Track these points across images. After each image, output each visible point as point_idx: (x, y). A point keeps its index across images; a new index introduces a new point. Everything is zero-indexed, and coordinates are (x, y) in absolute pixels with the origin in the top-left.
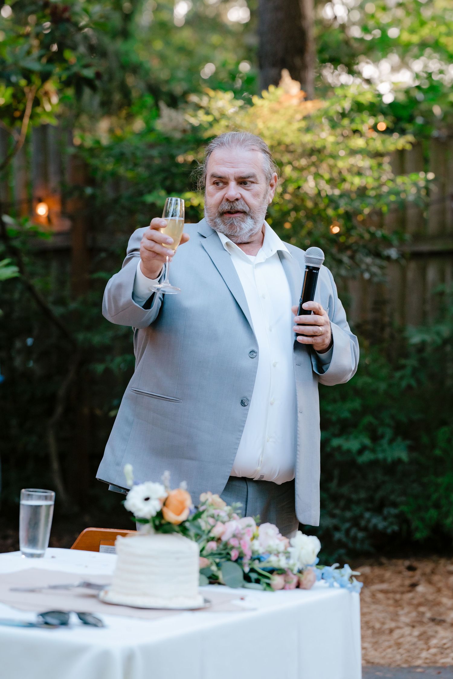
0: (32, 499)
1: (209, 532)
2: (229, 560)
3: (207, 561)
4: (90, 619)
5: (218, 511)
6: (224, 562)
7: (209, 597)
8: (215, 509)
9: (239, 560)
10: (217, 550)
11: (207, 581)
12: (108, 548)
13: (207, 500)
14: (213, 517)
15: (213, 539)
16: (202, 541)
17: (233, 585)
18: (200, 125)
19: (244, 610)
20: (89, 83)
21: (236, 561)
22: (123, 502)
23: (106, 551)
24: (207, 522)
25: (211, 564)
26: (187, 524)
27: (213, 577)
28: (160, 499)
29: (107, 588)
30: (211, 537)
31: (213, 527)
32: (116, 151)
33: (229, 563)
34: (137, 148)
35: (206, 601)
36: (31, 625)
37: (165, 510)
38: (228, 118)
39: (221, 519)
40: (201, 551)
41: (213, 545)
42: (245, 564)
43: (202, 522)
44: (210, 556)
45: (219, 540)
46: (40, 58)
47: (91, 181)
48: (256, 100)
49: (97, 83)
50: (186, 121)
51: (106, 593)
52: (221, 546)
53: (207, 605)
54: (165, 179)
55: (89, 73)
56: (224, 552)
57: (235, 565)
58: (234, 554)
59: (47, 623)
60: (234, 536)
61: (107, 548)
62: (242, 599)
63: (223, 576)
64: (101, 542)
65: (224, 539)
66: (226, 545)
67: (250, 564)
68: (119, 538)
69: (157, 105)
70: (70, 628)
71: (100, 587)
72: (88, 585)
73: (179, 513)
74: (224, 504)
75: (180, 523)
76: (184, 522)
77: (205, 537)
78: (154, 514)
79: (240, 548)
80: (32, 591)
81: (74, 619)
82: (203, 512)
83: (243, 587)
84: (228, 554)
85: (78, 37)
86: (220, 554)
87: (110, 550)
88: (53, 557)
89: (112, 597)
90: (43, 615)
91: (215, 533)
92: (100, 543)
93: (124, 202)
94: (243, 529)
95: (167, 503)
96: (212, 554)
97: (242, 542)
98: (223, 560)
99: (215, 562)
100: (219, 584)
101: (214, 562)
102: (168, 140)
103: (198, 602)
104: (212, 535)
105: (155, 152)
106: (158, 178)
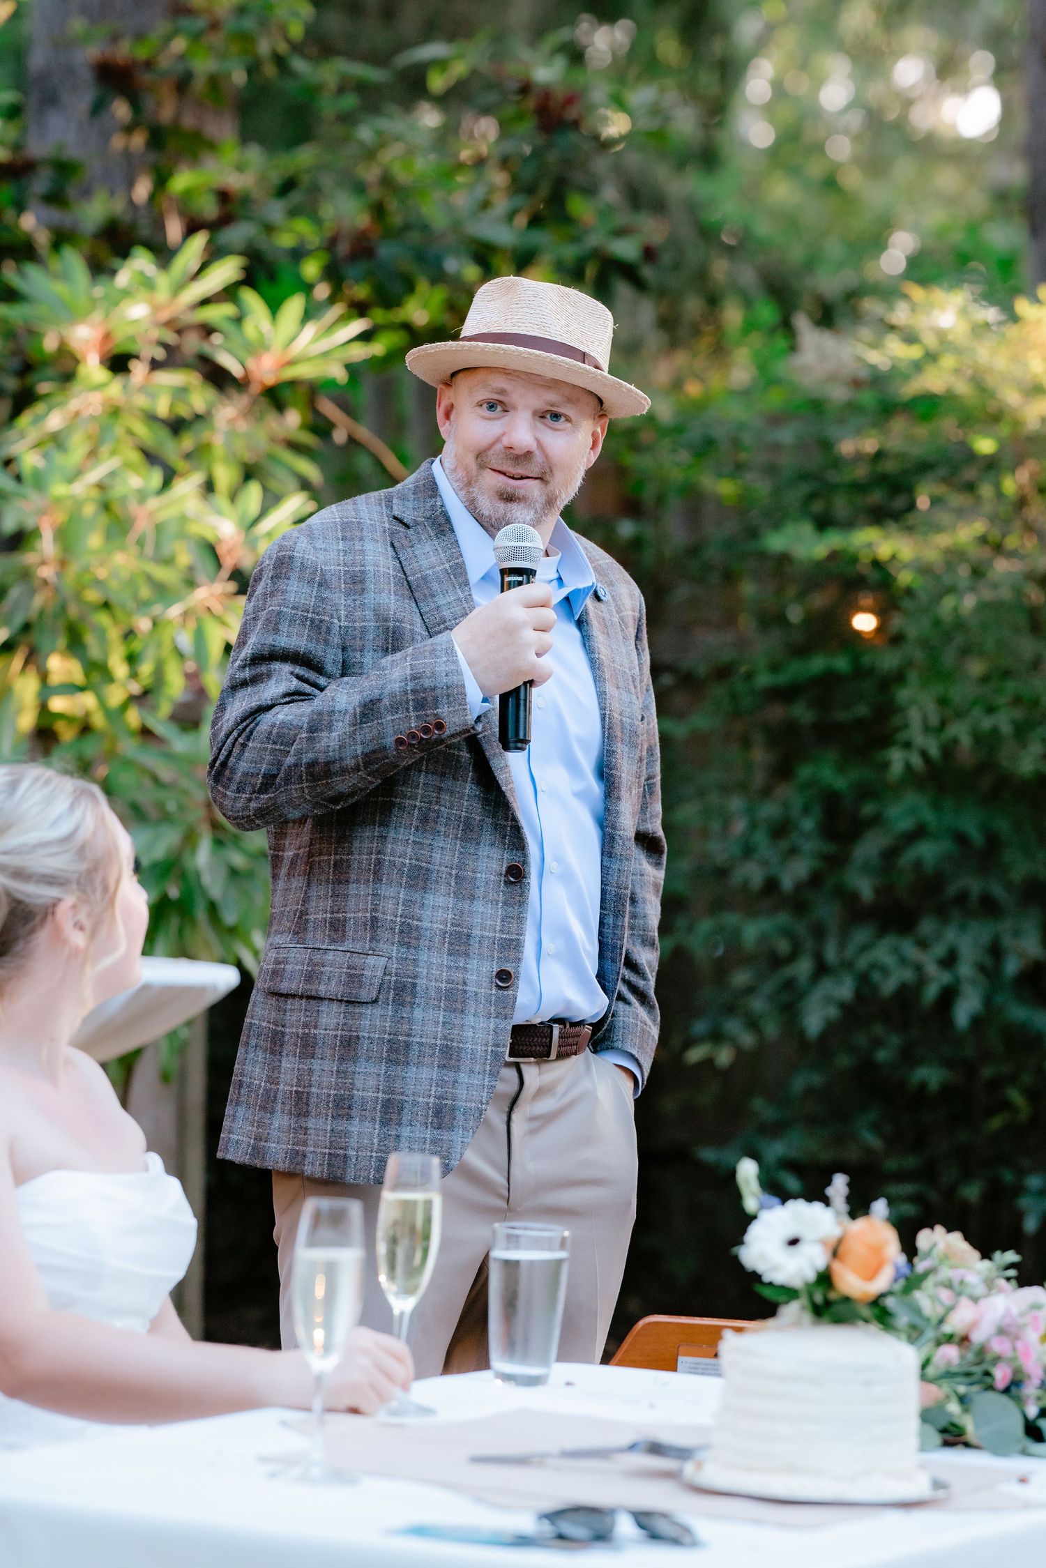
0: (517, 1247)
1: (941, 1321)
2: (990, 1388)
3: (936, 1392)
4: (662, 1526)
5: (961, 1271)
6: (978, 1392)
7: (944, 1476)
8: (953, 1267)
9: (1012, 1388)
10: (960, 1365)
11: (937, 1439)
12: (698, 1364)
13: (935, 1245)
14: (949, 1285)
15: (950, 1339)
16: (926, 1343)
17: (999, 1450)
18: (893, 368)
19: (1028, 1505)
20: (629, 272)
21: (1007, 1391)
22: (735, 1250)
23: (693, 1370)
24: (934, 1299)
25: (948, 1397)
26: (890, 1302)
27: (951, 1428)
28: (823, 1242)
29: (700, 1456)
30: (945, 1335)
31: (951, 1309)
32: (694, 434)
33: (990, 1395)
34: (741, 426)
35: (938, 1485)
36: (522, 1541)
37: (837, 1268)
38: (957, 351)
39: (968, 1290)
40: (925, 1364)
41: (951, 1353)
42: (1028, 1397)
43: (921, 1297)
44: (944, 1380)
45: (964, 1340)
46: (511, 216)
47: (632, 508)
48: (1023, 306)
49: (647, 272)
50: (859, 359)
51: (699, 1465)
52: (970, 1356)
53: (941, 1494)
54: (812, 496)
55: (627, 249)
56: (978, 1370)
57: (1004, 1399)
58: (1001, 1375)
59: (561, 1537)
60: (1002, 1331)
61: (694, 1363)
62: (1023, 1480)
63: (976, 1424)
64: (681, 1349)
65: (977, 1337)
66: (982, 1352)
67: (1039, 1399)
68: (729, 1336)
69: (786, 326)
70: (617, 1548)
71: (683, 1453)
72: (656, 1449)
73: (871, 1275)
74: (976, 1255)
75: (872, 1298)
76: (883, 1295)
77: (930, 1334)
78: (811, 1276)
79: (1015, 1359)
80: (522, 1461)
81: (625, 1527)
82: (926, 1274)
83: (1025, 1453)
84: (987, 1374)
85: (601, 165)
86: (968, 1374)
87: (702, 1369)
88: (568, 1384)
89: (713, 1475)
90: (552, 1516)
91: (955, 1324)
92: (678, 1352)
93: (712, 553)
94: (1022, 1314)
95: (842, 1250)
96: (949, 1375)
97: (1019, 1345)
98: (975, 1388)
99: (956, 1392)
100: (967, 1445)
101: (954, 1394)
102: (817, 406)
103: (919, 1487)
104: (947, 1329)
105: (786, 435)
106: (794, 496)
